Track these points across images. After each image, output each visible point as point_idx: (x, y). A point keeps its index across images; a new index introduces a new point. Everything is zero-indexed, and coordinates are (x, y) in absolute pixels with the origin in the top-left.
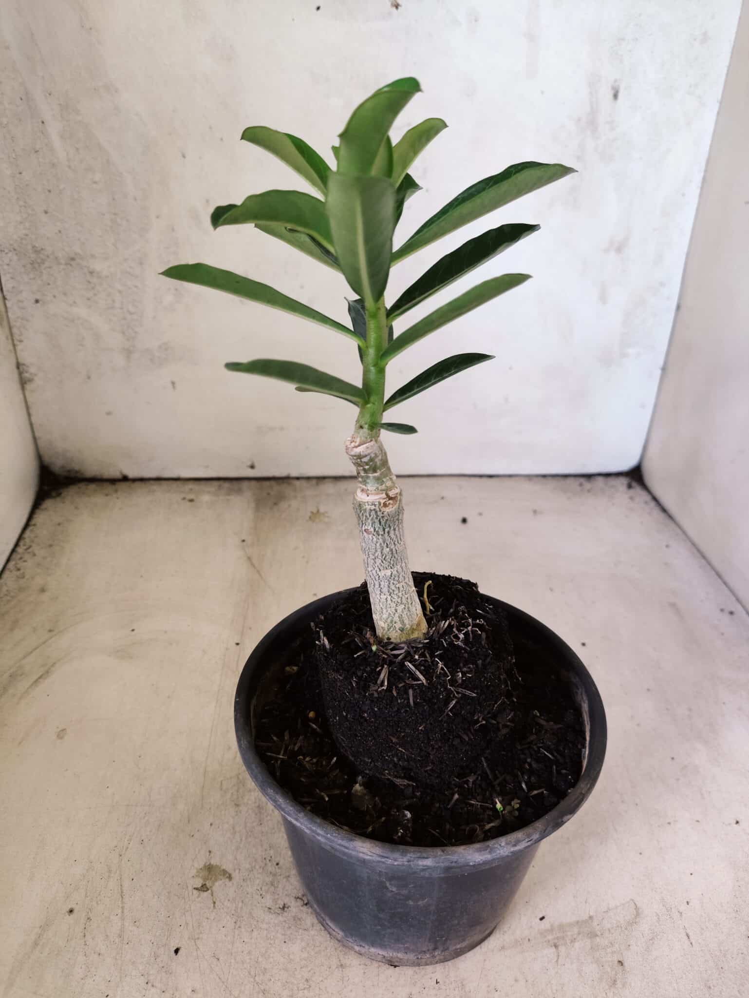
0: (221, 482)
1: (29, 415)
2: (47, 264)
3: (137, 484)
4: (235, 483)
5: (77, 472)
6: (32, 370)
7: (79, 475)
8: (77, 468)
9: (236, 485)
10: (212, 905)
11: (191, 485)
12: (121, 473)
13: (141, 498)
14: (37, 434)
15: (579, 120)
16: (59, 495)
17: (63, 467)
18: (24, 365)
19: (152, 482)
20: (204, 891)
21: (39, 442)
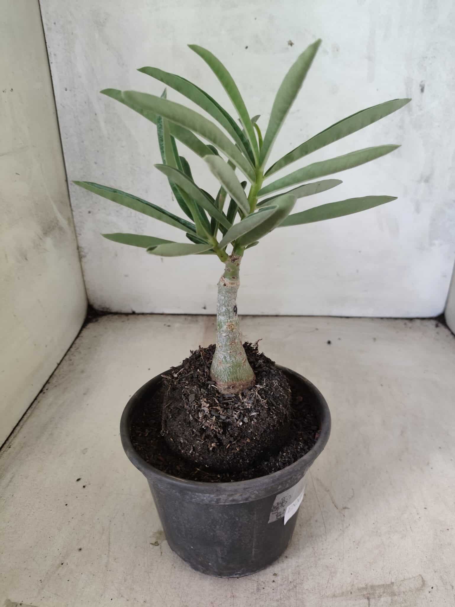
0: (186, 317)
1: (83, 276)
3: (140, 316)
4: (194, 317)
5: (108, 309)
6: (86, 250)
7: (108, 310)
8: (108, 307)
9: (194, 318)
10: (160, 554)
11: (169, 318)
12: (132, 310)
13: (141, 324)
14: (87, 287)
16: (97, 321)
17: (100, 306)
18: (81, 247)
19: (148, 315)
20: (156, 545)
21: (87, 291)
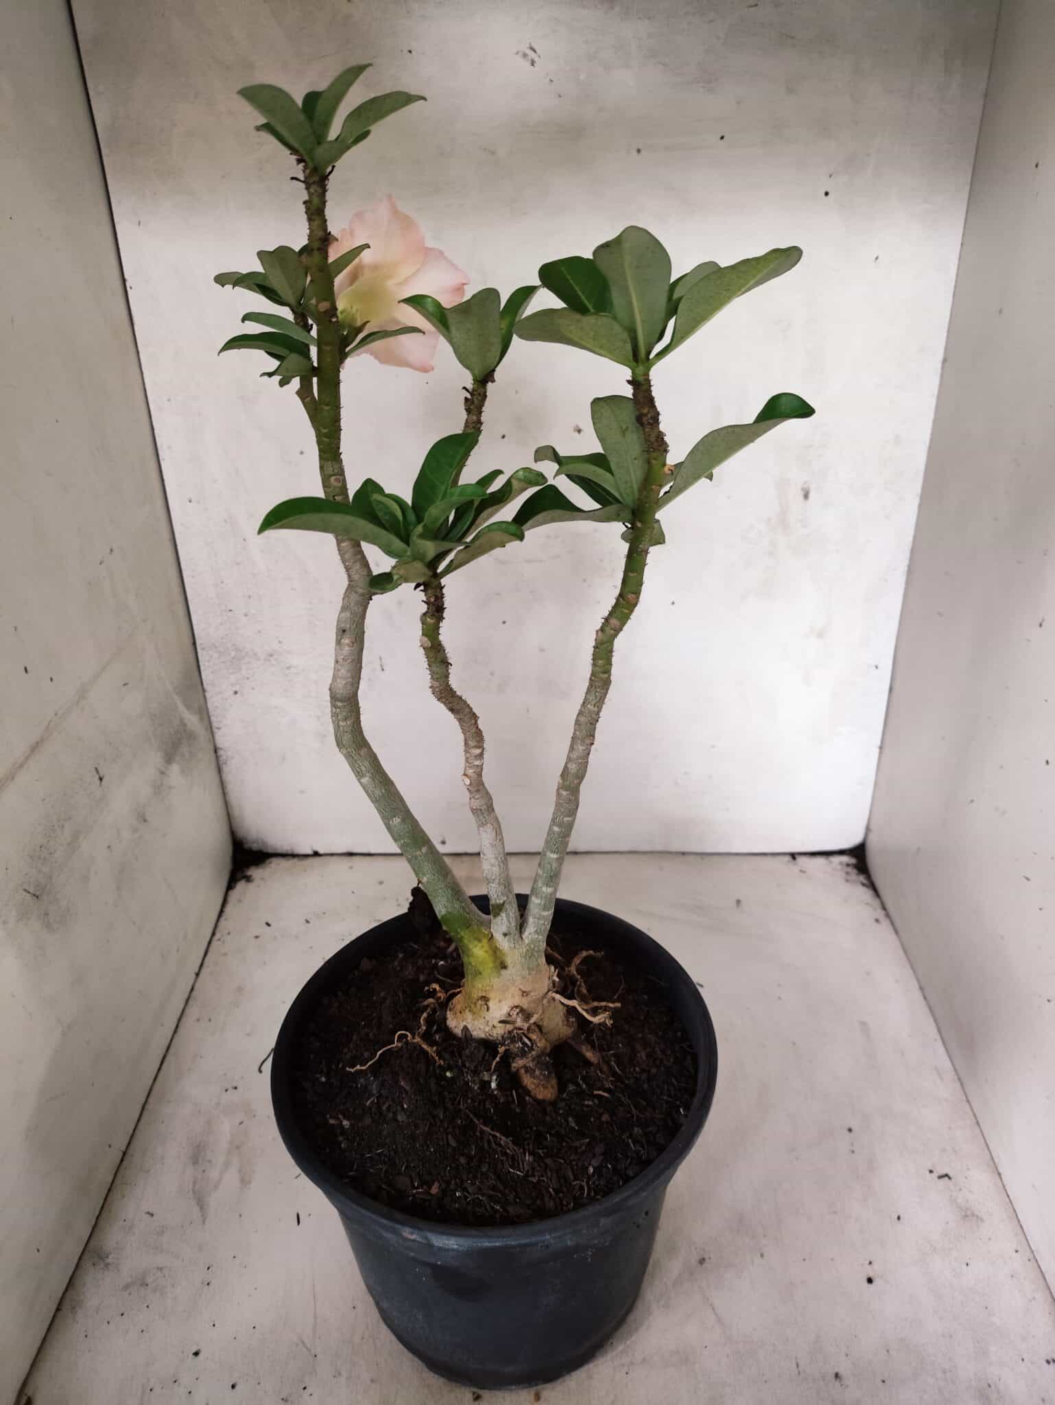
1: (224, 794)
2: (247, 660)
3: (328, 860)
5: (268, 846)
6: (229, 753)
12: (312, 849)
15: (769, 520)
17: (256, 842)
18: (221, 749)
